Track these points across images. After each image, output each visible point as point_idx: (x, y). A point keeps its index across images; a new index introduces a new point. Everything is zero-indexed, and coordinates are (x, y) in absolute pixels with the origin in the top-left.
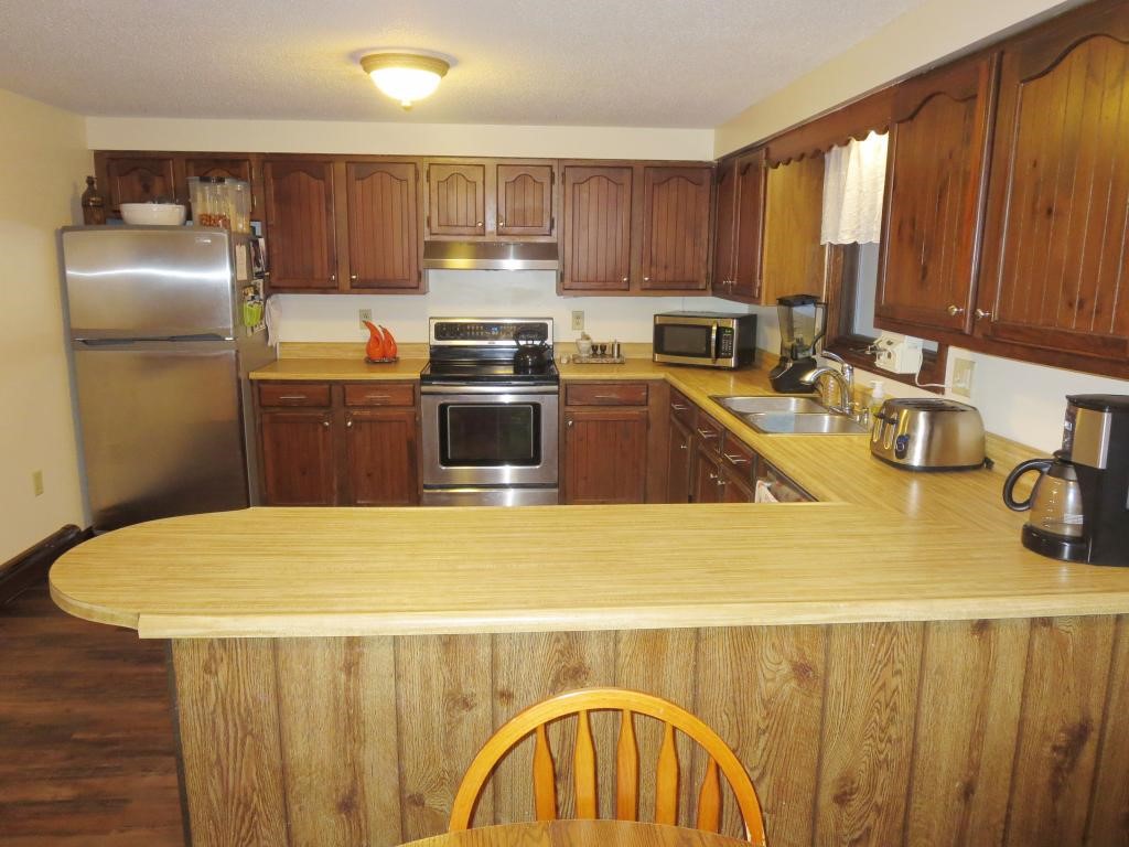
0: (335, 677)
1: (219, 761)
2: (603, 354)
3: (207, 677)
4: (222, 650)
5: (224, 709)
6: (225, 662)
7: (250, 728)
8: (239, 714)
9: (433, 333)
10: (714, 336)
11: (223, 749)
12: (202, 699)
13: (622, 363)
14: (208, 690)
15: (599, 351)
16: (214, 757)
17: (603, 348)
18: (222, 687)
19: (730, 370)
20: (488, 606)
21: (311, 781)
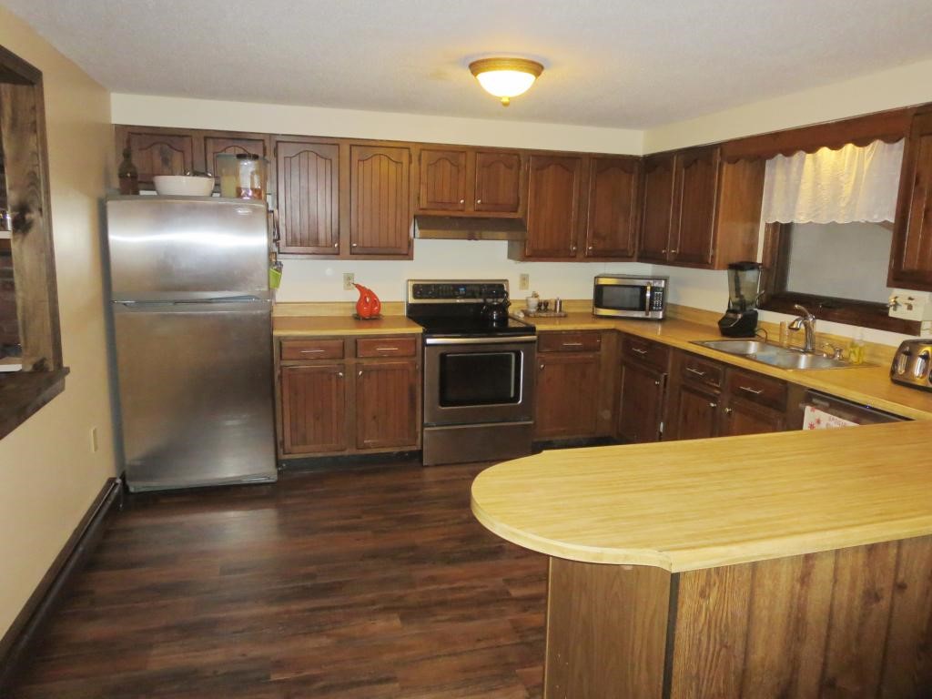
0: (793, 587)
1: (698, 674)
2: (546, 310)
3: (701, 601)
4: (716, 577)
5: (710, 627)
6: (717, 585)
7: (726, 640)
8: (720, 631)
9: (410, 293)
10: (648, 295)
11: (702, 663)
12: (694, 622)
13: (565, 316)
14: (700, 612)
15: (543, 307)
16: (694, 672)
17: (546, 304)
18: (711, 608)
19: (659, 321)
20: (895, 516)
21: (763, 680)
